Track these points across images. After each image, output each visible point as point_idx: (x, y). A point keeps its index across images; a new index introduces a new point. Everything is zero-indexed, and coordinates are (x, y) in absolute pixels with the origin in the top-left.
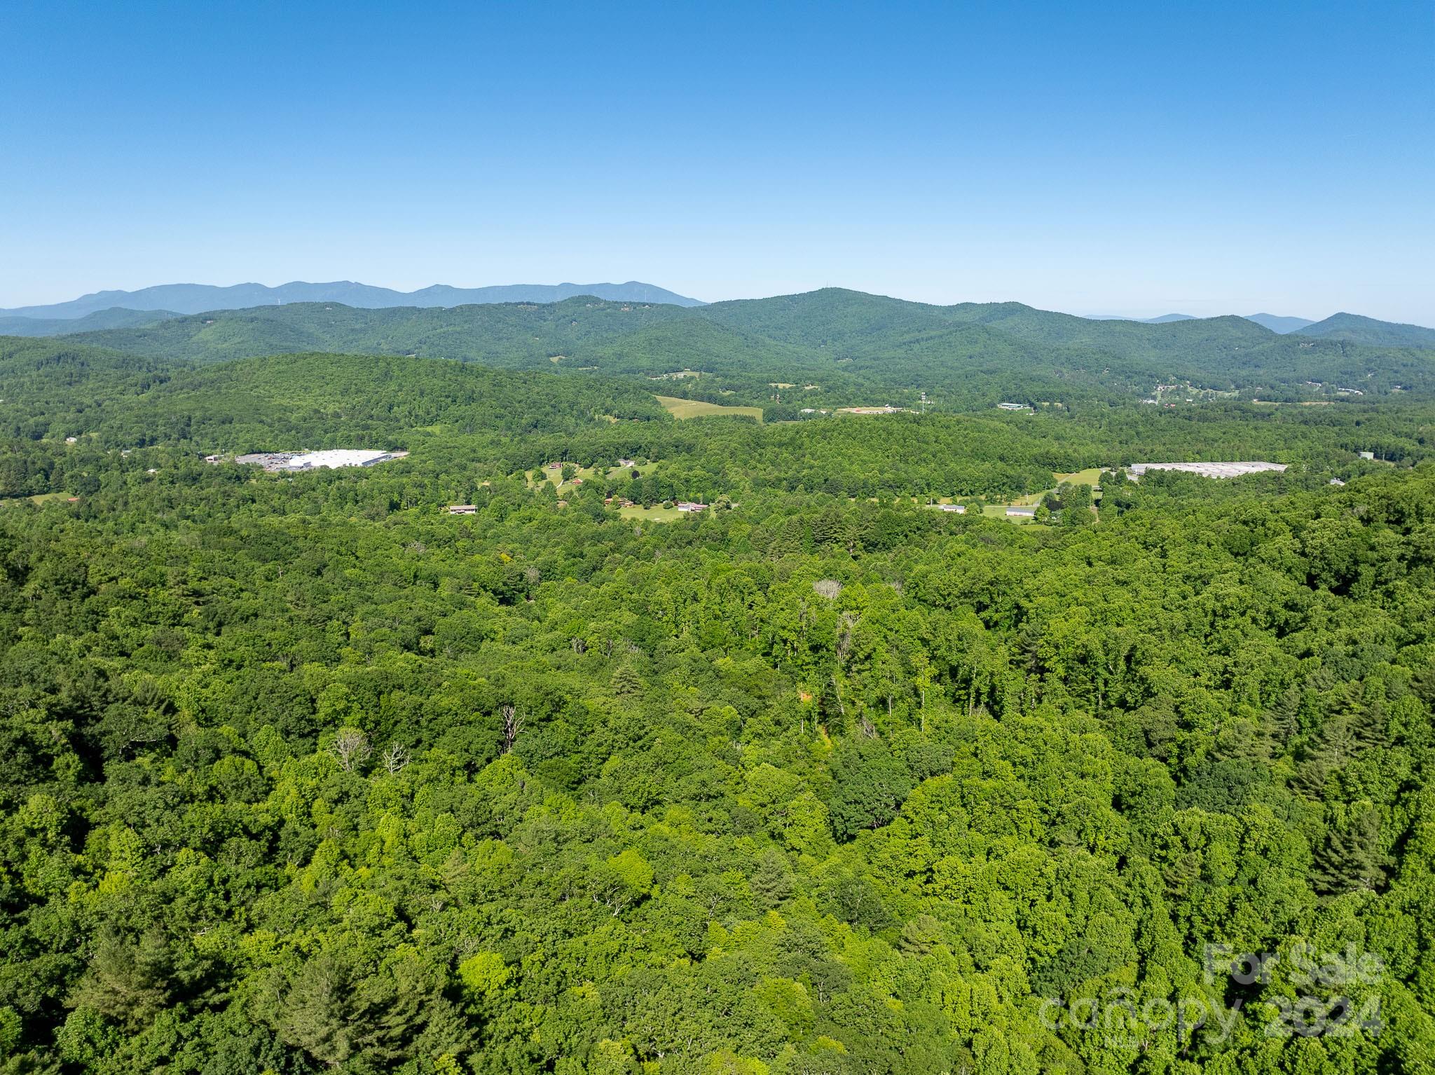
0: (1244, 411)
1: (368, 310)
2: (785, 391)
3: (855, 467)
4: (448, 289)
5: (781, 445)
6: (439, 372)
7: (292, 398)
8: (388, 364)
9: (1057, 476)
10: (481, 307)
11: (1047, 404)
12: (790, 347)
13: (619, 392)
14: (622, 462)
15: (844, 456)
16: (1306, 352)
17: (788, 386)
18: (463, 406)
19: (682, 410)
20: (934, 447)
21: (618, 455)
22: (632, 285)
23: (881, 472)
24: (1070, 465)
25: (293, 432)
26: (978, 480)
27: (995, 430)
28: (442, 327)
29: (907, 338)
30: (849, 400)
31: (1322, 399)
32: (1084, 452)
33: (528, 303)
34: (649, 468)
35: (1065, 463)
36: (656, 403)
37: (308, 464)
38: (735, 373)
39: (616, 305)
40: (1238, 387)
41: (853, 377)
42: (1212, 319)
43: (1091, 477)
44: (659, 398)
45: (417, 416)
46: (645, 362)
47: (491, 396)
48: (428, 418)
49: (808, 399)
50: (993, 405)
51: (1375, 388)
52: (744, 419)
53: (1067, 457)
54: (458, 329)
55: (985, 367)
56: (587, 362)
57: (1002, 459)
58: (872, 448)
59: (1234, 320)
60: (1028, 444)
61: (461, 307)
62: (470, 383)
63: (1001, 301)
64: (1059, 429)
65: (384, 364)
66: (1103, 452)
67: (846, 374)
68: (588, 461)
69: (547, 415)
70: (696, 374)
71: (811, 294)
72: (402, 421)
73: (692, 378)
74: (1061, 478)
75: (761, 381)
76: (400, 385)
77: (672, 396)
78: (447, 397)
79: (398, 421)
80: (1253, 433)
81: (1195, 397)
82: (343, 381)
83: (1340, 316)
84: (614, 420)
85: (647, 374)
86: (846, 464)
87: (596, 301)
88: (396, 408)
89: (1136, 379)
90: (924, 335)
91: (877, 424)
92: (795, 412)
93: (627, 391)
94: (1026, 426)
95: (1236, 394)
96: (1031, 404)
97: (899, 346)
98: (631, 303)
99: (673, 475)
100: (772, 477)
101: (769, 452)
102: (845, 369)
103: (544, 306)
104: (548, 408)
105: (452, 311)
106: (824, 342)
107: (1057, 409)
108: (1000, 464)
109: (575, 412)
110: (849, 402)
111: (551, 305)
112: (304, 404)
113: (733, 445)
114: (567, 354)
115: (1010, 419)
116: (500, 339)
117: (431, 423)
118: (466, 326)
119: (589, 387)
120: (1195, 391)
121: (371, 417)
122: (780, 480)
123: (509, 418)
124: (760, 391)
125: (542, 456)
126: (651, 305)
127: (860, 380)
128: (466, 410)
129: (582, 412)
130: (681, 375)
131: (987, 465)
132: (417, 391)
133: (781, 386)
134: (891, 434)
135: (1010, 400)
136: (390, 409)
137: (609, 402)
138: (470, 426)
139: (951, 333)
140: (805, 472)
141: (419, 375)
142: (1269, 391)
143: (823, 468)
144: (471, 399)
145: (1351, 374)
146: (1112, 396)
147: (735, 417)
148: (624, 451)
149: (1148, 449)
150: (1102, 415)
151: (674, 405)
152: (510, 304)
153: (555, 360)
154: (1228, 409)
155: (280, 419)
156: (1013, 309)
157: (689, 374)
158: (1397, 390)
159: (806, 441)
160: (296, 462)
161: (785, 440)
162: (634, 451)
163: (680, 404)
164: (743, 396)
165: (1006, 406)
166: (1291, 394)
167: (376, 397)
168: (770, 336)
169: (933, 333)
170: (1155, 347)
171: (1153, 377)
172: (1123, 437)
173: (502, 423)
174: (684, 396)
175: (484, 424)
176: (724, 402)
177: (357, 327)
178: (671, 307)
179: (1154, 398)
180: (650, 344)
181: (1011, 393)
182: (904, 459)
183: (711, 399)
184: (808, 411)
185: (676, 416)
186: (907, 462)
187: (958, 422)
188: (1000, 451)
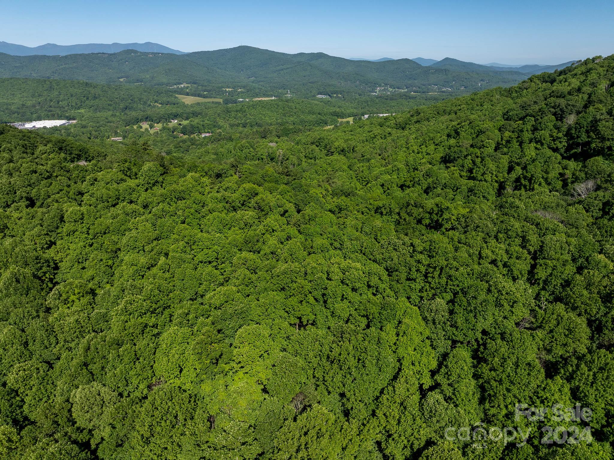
0: (406, 96)
1: (20, 57)
2: (229, 92)
3: (267, 118)
4: (55, 46)
5: (237, 111)
6: (76, 86)
7: (8, 99)
8: (51, 83)
9: (339, 120)
10: (80, 55)
11: (335, 95)
12: (227, 72)
13: (159, 93)
14: (172, 121)
15: (261, 114)
16: (432, 73)
17: (230, 90)
18: (92, 101)
19: (189, 100)
20: (295, 110)
21: (169, 118)
22: (148, 44)
23: (277, 120)
24: (342, 116)
25: (16, 114)
26: (311, 121)
27: (316, 104)
28: (62, 65)
29: (278, 68)
30: (257, 95)
31: (436, 92)
32: (348, 111)
33: (103, 53)
34: (185, 122)
35: (342, 115)
36: (176, 97)
37: (34, 127)
38: (206, 84)
39: (146, 54)
40: (407, 88)
41: (256, 85)
42: (399, 60)
43: (351, 119)
44: (177, 95)
45: (72, 106)
46: (165, 80)
47: (104, 96)
48: (77, 107)
49: (240, 95)
50: (314, 96)
51: (455, 88)
52: (217, 103)
53: (342, 113)
54: (71, 66)
55: (310, 81)
56: (138, 81)
57: (319, 114)
58: (272, 111)
59: (407, 60)
60: (328, 109)
61: (70, 55)
62: (93, 91)
63: (316, 52)
64: (340, 104)
65: (49, 83)
66: (355, 111)
67: (254, 84)
68: (158, 121)
69: (130, 103)
70: (189, 85)
71: (234, 49)
72: (66, 108)
73: (188, 87)
74: (340, 120)
75: (219, 88)
76: (59, 92)
77: (182, 94)
78: (84, 97)
79: (64, 108)
80: (407, 103)
81: (391, 92)
82: (31, 91)
83: (447, 59)
84: (160, 105)
85: (167, 85)
86: (263, 117)
87: (135, 52)
88: (60, 103)
89: (369, 85)
90: (285, 67)
91: (273, 102)
92: (236, 100)
93: (162, 93)
94: (327, 103)
95: (406, 90)
96: (329, 96)
97: (275, 72)
98: (153, 53)
99: (198, 123)
100: (236, 123)
101: (233, 114)
102: (253, 82)
103: (111, 54)
104: (130, 101)
105: (66, 57)
106: (242, 70)
107: (339, 97)
108: (319, 116)
109: (142, 102)
110: (257, 96)
111: (114, 54)
112: (15, 102)
113: (218, 112)
114: (127, 77)
115: (321, 100)
116: (92, 71)
117: (79, 108)
118: (75, 65)
119: (145, 92)
120: (391, 90)
121: (51, 107)
122: (239, 124)
123: (114, 105)
124: (219, 92)
125: (138, 119)
126: (162, 54)
127: (260, 87)
128: (94, 103)
129: (145, 102)
130: (182, 86)
131: (314, 116)
132: (69, 95)
133: (227, 90)
134: (279, 106)
135: (321, 94)
136: (58, 103)
137: (155, 97)
138: (97, 109)
139: (296, 66)
140: (248, 121)
141: (67, 87)
142: (418, 89)
143: (255, 119)
144: (95, 98)
145: (448, 82)
146: (360, 92)
147: (213, 102)
148: (172, 117)
149: (371, 110)
150: (356, 99)
151: (184, 98)
152: (94, 54)
153: (122, 80)
154: (401, 96)
155: (7, 109)
156: (320, 55)
157: (186, 85)
158: (463, 88)
159: (247, 109)
160: (28, 126)
161: (238, 109)
162: (175, 116)
163: (186, 98)
164: (212, 94)
165: (320, 96)
166: (425, 90)
167: (49, 98)
168: (218, 68)
169: (289, 66)
170: (377, 72)
171: (376, 84)
172: (363, 106)
173: (111, 108)
174: (187, 94)
175: (103, 108)
176: (205, 97)
177: (17, 65)
178: (171, 55)
179: (376, 92)
180: (166, 72)
181: (321, 91)
182: (284, 115)
183: (199, 95)
184: (241, 100)
185: (186, 103)
186: (285, 116)
187: (303, 102)
188: (318, 111)
